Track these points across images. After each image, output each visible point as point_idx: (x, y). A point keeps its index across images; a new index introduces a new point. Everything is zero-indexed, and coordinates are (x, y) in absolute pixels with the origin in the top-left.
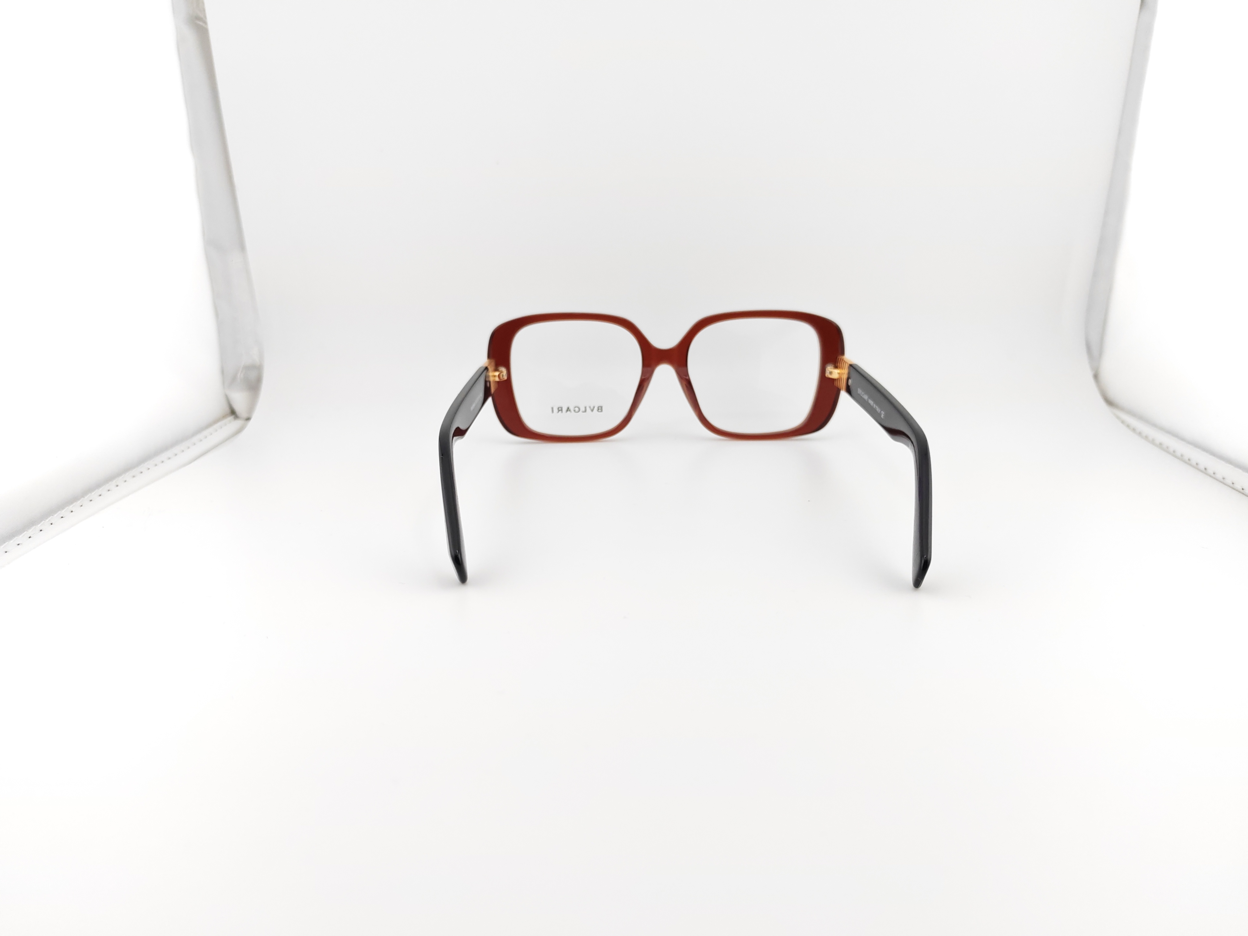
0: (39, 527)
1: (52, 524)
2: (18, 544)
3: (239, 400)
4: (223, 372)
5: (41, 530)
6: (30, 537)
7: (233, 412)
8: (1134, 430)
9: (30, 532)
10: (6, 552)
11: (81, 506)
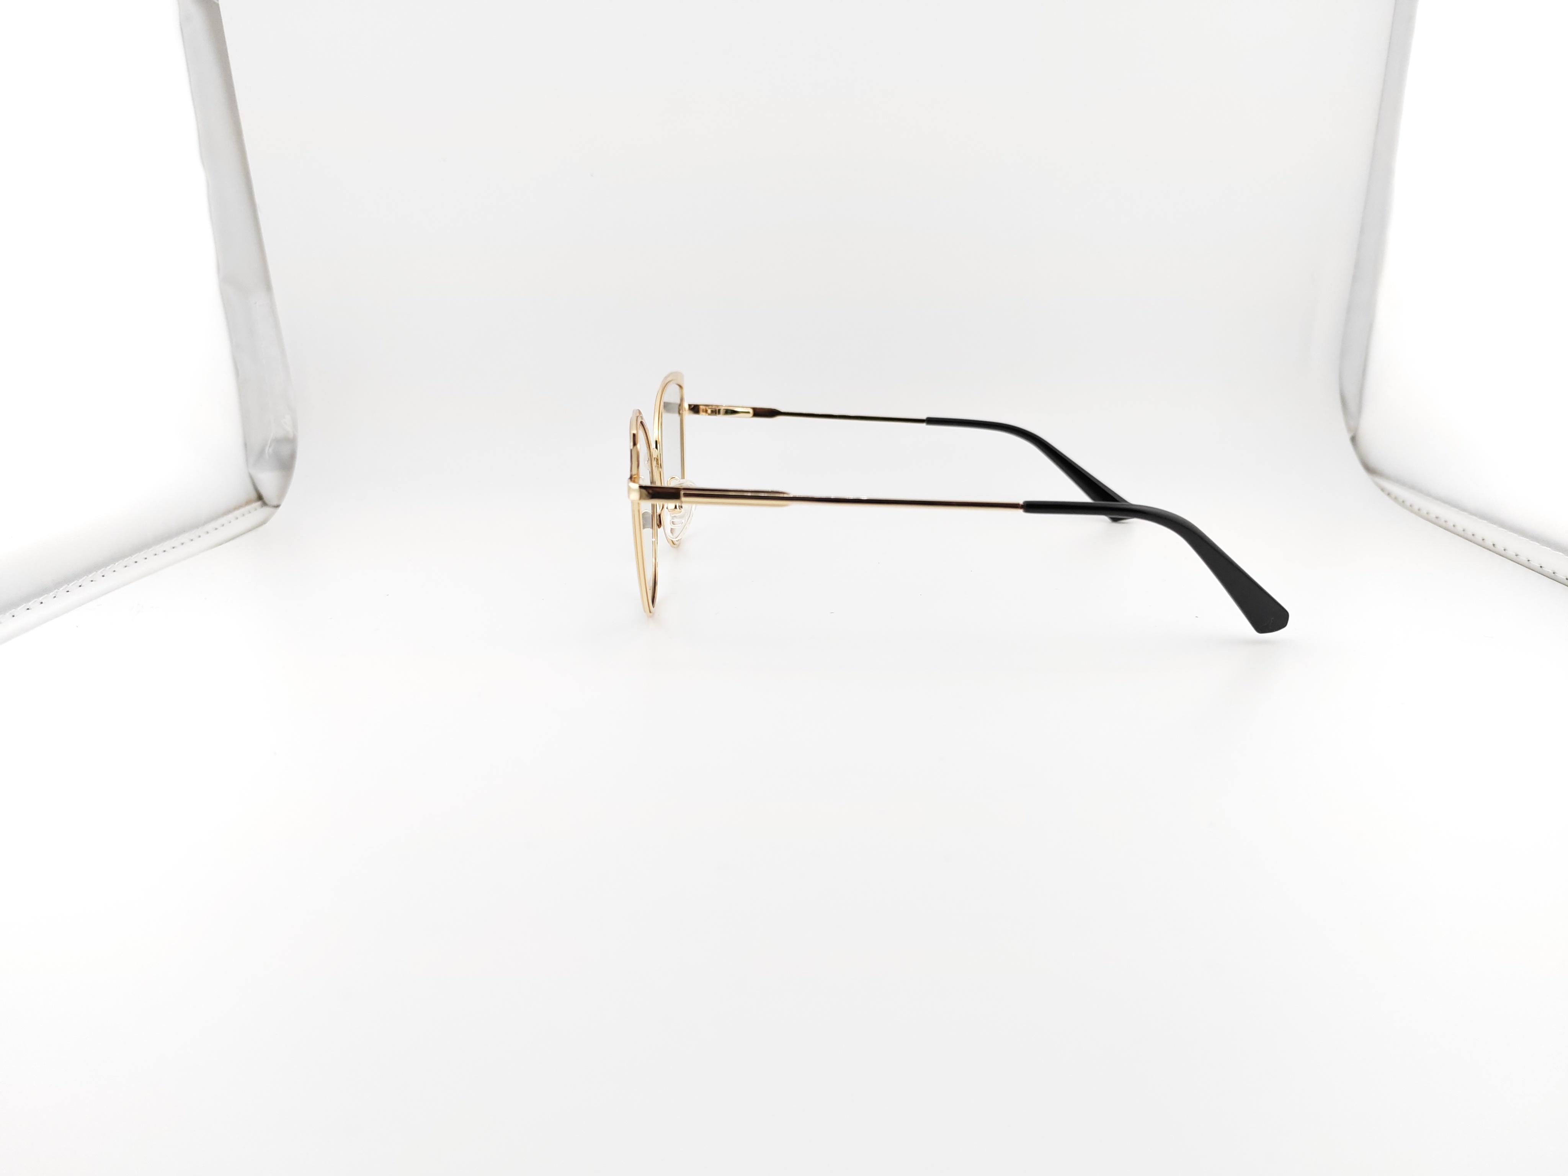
3: (268, 481)
4: (246, 445)
7: (260, 498)
8: (1403, 503)
11: (55, 597)
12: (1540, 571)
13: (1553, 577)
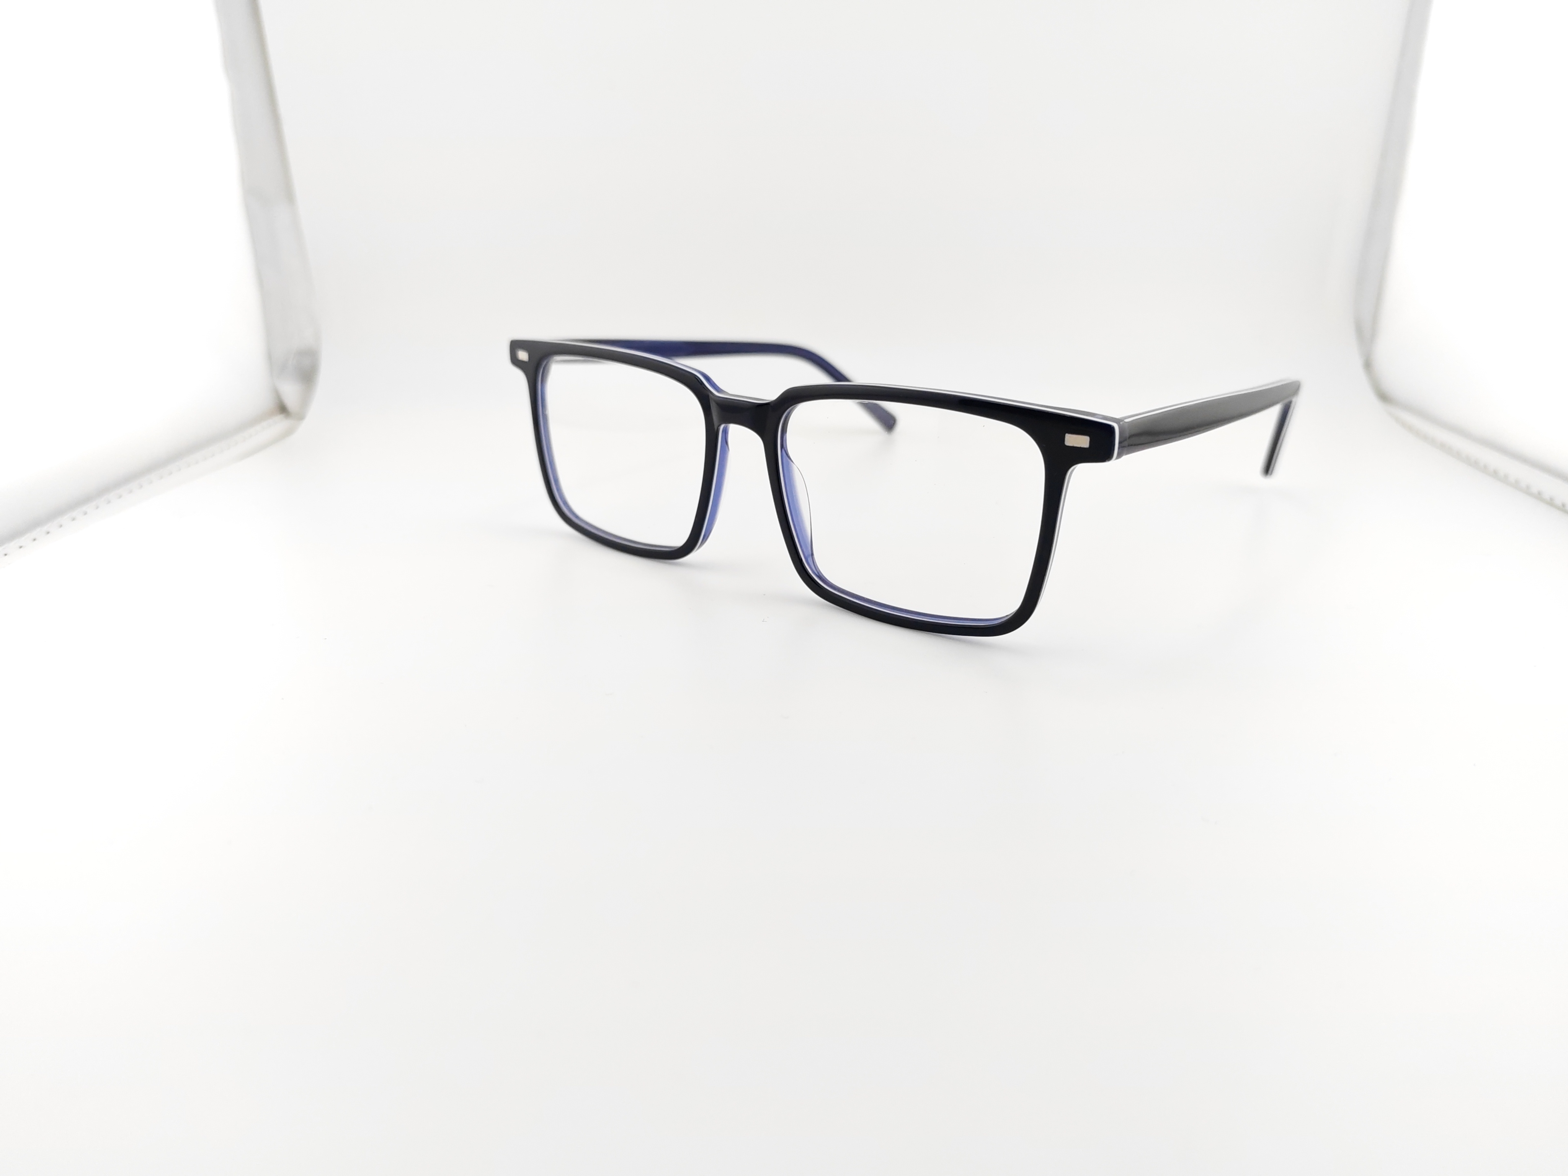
0: (45, 528)
1: (61, 526)
2: (21, 547)
3: (290, 392)
4: (270, 356)
5: (48, 533)
6: (35, 540)
7: (282, 409)
8: (1410, 429)
9: (34, 534)
10: (6, 555)
11: (97, 508)
12: (1539, 497)
13: (1551, 503)
